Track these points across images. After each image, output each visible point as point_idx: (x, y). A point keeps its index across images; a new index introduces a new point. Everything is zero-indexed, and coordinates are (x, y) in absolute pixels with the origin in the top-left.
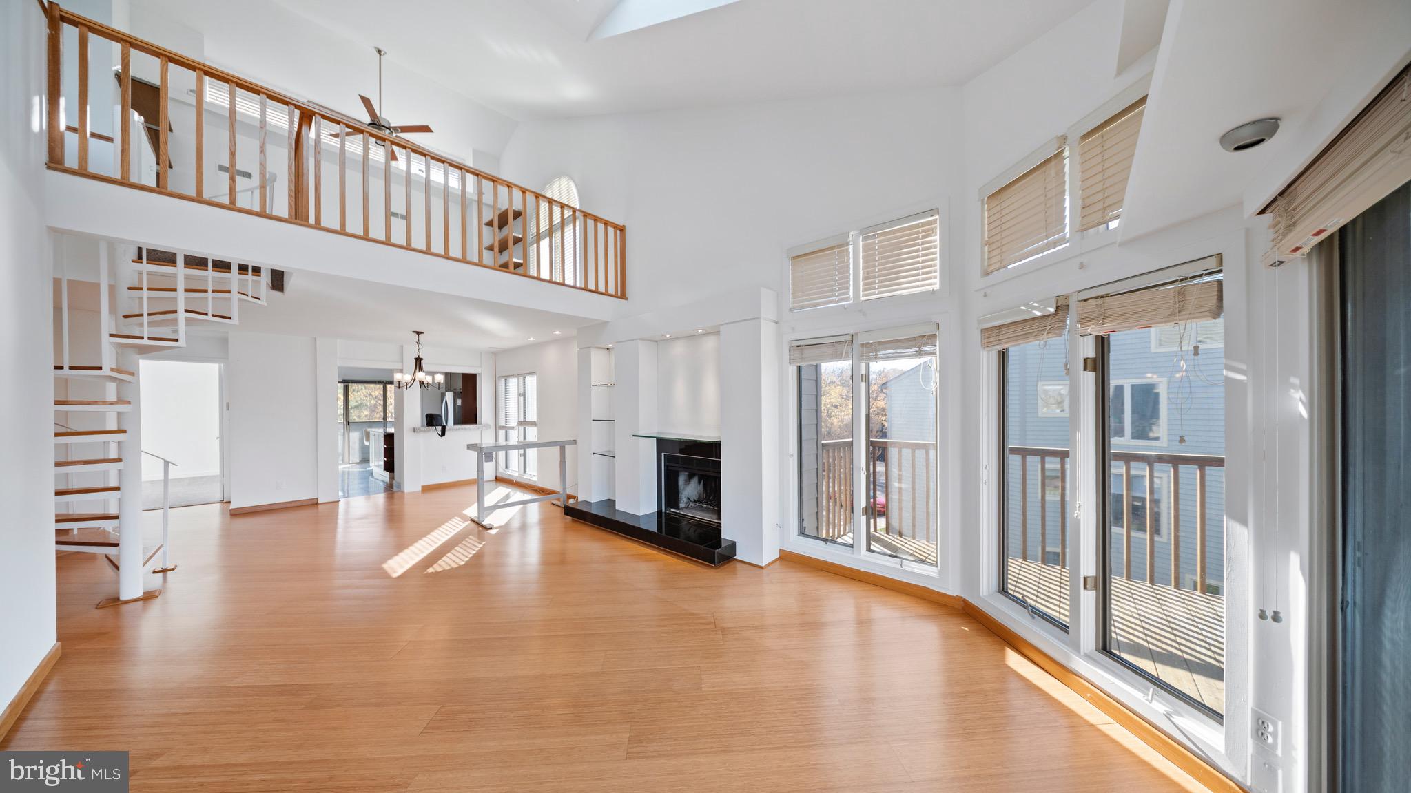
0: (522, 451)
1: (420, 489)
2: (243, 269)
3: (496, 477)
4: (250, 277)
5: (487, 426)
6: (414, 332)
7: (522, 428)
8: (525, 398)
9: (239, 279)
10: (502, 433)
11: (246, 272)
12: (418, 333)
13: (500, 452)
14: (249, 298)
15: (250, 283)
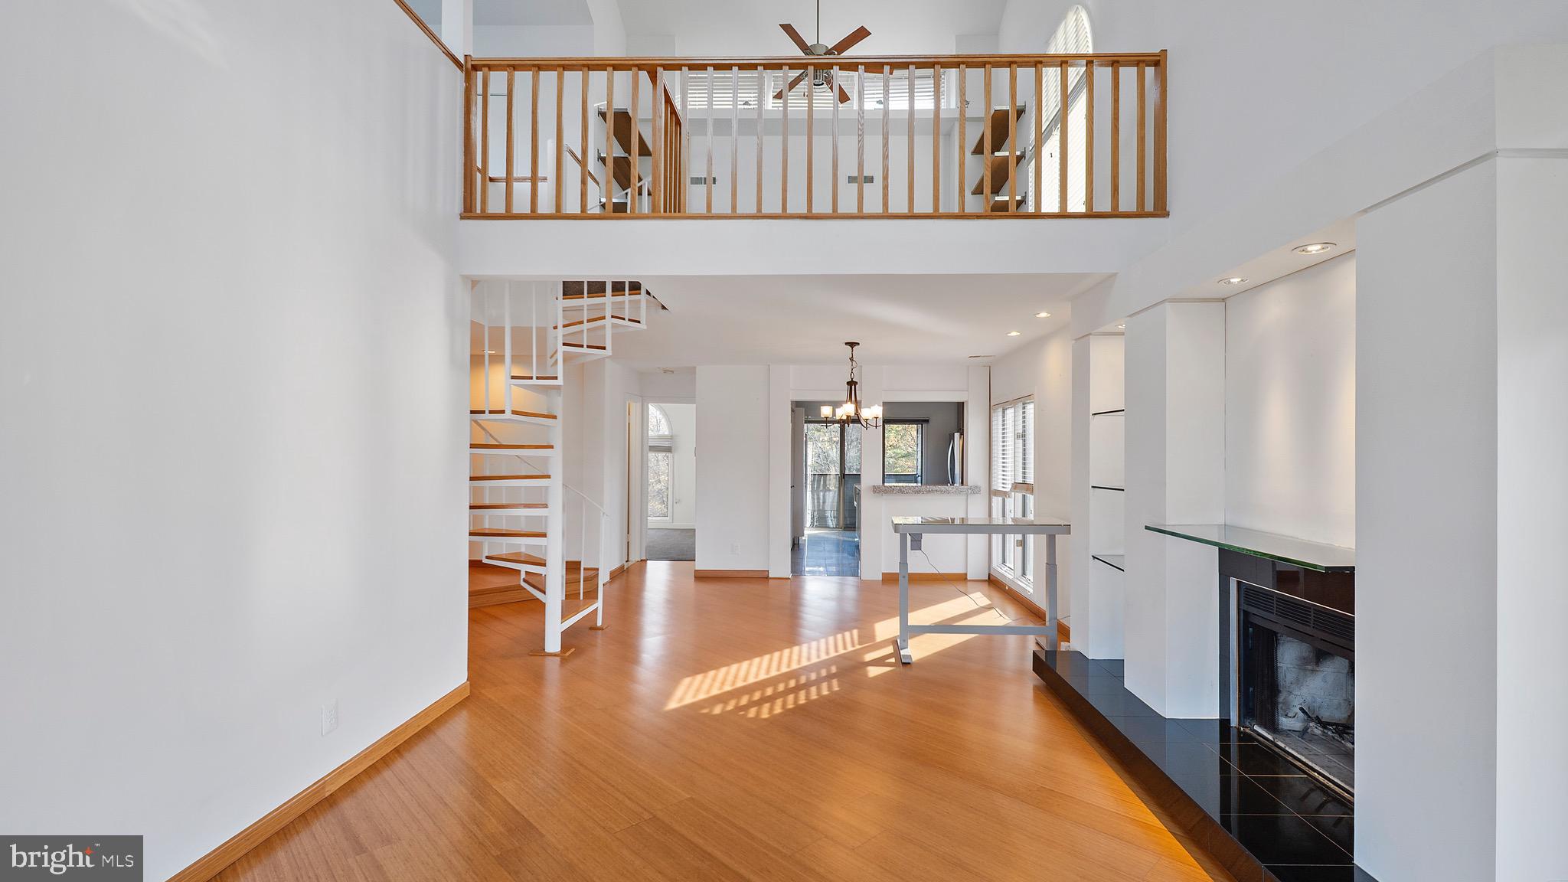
0: (1019, 537)
1: (880, 578)
2: (618, 288)
3: (989, 575)
4: (627, 298)
5: (975, 490)
6: (846, 344)
7: (1019, 496)
8: (1024, 441)
9: (613, 303)
10: (997, 501)
11: (623, 293)
12: (852, 345)
13: (994, 536)
14: (626, 323)
15: (627, 306)
